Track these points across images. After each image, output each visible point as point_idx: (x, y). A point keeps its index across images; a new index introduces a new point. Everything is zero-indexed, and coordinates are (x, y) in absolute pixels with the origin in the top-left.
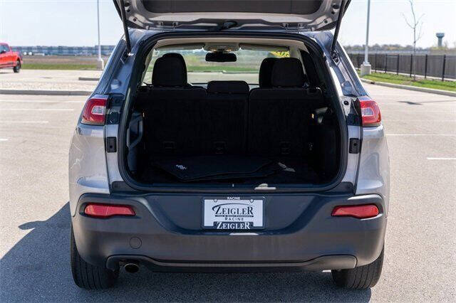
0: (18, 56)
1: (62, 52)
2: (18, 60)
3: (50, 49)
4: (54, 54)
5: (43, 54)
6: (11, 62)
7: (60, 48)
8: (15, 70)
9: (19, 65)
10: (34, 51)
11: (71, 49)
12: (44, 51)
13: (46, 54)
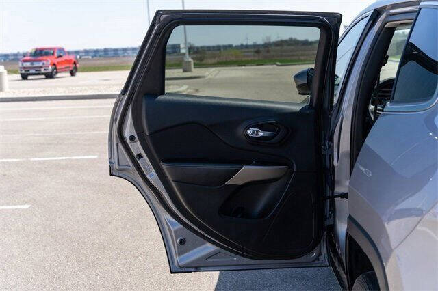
0: (74, 60)
1: (108, 54)
2: (75, 63)
3: (96, 51)
4: (100, 56)
5: (90, 57)
6: (68, 65)
7: (106, 51)
8: (72, 74)
9: (76, 68)
10: (81, 54)
11: (116, 50)
12: (91, 54)
13: (93, 57)
